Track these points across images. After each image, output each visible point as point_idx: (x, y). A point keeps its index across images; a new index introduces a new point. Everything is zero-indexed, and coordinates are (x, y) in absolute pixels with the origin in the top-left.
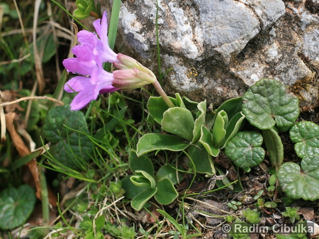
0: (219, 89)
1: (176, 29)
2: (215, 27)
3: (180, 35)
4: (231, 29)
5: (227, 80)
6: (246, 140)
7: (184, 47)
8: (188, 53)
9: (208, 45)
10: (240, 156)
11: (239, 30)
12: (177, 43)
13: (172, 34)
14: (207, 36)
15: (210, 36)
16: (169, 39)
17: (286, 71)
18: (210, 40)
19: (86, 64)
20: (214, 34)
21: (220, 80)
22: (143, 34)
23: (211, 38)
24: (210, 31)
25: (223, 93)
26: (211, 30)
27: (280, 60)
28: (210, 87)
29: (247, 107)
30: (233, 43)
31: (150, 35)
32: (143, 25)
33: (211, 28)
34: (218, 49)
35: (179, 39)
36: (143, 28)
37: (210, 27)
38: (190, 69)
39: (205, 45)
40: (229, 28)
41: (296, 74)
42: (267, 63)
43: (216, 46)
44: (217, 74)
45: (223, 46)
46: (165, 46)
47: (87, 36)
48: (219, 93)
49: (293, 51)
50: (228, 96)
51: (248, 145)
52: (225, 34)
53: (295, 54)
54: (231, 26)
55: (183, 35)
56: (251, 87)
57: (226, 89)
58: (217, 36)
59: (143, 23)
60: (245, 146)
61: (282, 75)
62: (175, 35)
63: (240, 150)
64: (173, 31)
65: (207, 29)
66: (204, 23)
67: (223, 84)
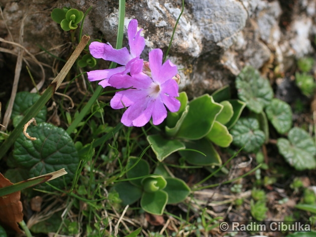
0: (206, 82)
1: (180, 29)
2: (215, 23)
3: (185, 35)
4: (231, 23)
5: (212, 73)
6: (246, 126)
7: (191, 46)
8: (193, 52)
9: (208, 41)
10: (247, 142)
11: (237, 23)
12: (184, 43)
13: (178, 35)
14: (208, 33)
15: (212, 32)
16: (177, 40)
17: (253, 56)
18: (212, 37)
19: (137, 76)
20: (216, 30)
21: (204, 74)
22: (148, 38)
23: (214, 35)
24: (211, 28)
25: (209, 86)
26: (211, 26)
27: (247, 46)
28: (197, 81)
29: (242, 95)
30: (233, 36)
31: (155, 38)
32: (146, 29)
33: (211, 25)
34: (220, 44)
35: (185, 39)
36: (146, 32)
37: (209, 23)
38: (186, 67)
39: (204, 42)
40: (228, 22)
41: (262, 57)
42: (236, 51)
43: (218, 42)
44: (204, 67)
45: (225, 41)
46: (172, 48)
47: (100, 47)
48: (206, 86)
49: (254, 37)
50: (213, 87)
51: (249, 130)
52: (227, 29)
53: (257, 40)
54: (231, 21)
55: (187, 34)
56: (238, 76)
57: (211, 81)
58: (220, 31)
59: (145, 27)
60: (246, 132)
61: (251, 60)
62: (181, 35)
63: (243, 136)
64: (179, 32)
65: (207, 26)
66: (201, 21)
67: (209, 76)
